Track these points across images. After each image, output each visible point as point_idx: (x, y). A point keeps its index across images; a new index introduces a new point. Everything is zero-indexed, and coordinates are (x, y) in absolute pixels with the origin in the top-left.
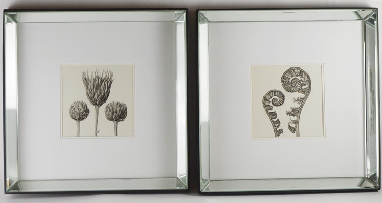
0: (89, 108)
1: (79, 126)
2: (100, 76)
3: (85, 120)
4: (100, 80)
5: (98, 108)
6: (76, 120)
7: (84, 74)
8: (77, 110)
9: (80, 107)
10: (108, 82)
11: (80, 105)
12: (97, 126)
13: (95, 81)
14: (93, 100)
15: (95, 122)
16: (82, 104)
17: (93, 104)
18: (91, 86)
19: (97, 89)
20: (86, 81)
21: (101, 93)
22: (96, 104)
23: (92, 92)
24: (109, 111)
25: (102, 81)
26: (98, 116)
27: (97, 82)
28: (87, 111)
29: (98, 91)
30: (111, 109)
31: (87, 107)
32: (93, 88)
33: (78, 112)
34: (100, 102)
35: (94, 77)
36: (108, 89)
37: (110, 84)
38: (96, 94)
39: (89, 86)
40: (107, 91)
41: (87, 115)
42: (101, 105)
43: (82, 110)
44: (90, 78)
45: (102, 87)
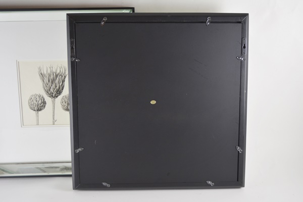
0: (45, 100)
1: (38, 116)
2: (54, 71)
3: (43, 111)
4: (54, 74)
5: (54, 100)
6: (35, 110)
7: (40, 69)
8: (35, 102)
9: (38, 99)
10: (62, 77)
11: (37, 97)
12: (54, 116)
13: (50, 76)
14: (50, 92)
15: (52, 112)
16: (40, 96)
17: (50, 97)
18: (46, 80)
19: (52, 83)
20: (42, 75)
21: (56, 87)
22: (52, 96)
23: (48, 86)
24: (64, 103)
25: (57, 76)
26: (54, 106)
27: (52, 76)
28: (44, 103)
29: (54, 85)
30: (66, 100)
31: (44, 99)
32: (49, 82)
33: (36, 103)
34: (55, 95)
35: (49, 72)
36: (62, 83)
37: (64, 79)
38: (52, 87)
39: (45, 81)
40: (62, 84)
41: (45, 106)
42: (57, 97)
43: (40, 102)
44: (45, 73)
45: (57, 81)
